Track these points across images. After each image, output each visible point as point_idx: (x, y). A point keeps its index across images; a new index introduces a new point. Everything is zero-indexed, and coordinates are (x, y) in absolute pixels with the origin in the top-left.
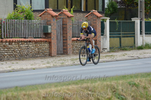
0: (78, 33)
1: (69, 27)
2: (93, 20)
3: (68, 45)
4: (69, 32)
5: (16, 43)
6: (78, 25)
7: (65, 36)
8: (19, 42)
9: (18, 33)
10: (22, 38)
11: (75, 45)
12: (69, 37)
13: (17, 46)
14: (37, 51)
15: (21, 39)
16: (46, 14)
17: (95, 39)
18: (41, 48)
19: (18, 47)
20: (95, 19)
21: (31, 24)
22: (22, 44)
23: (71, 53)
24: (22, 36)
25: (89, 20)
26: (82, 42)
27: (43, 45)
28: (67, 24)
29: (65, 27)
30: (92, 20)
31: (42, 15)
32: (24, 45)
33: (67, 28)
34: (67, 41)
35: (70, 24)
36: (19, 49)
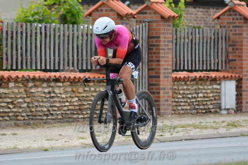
0: (192, 61)
1: (165, 45)
2: (233, 27)
3: (161, 92)
4: (164, 57)
5: (18, 82)
6: (192, 40)
7: (154, 67)
8: (28, 80)
9: (27, 59)
10: (36, 70)
11: (181, 92)
12: (165, 69)
13: (22, 90)
14: (76, 104)
15: (32, 74)
16: (104, 9)
17: (237, 75)
18: (87, 97)
19: (24, 92)
20: (239, 23)
21: (62, 35)
22: (35, 86)
23: (170, 111)
24: (36, 67)
25: (225, 27)
26: (201, 85)
27: (92, 89)
28: (159, 37)
29: (154, 43)
30: (231, 26)
31: (93, 11)
32: (40, 89)
33: (159, 46)
34: (159, 81)
35: (167, 36)
36: (27, 100)
